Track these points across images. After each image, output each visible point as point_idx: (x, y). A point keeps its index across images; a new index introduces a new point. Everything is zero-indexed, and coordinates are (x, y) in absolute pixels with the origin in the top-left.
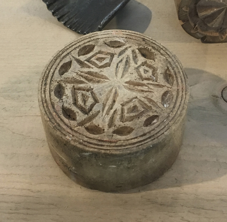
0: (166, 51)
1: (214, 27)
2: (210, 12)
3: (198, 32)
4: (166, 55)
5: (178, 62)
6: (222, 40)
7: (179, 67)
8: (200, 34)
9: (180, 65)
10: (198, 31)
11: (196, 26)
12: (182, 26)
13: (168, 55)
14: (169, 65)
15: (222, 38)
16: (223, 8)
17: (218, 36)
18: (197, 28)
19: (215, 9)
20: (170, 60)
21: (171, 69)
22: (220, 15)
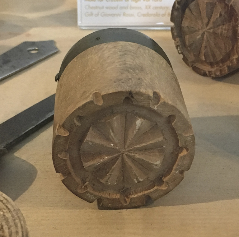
0: (6, 204)
1: (109, 183)
2: (99, 161)
3: (88, 192)
4: (5, 209)
5: (20, 219)
6: (125, 205)
7: (19, 225)
8: (91, 194)
9: (22, 222)
10: (88, 190)
11: (86, 184)
12: (63, 182)
13: (9, 209)
14: (4, 223)
15: (126, 202)
16: (116, 155)
17: (118, 199)
18: (86, 186)
19: (106, 157)
20: (8, 215)
21: (6, 228)
22: (115, 166)
